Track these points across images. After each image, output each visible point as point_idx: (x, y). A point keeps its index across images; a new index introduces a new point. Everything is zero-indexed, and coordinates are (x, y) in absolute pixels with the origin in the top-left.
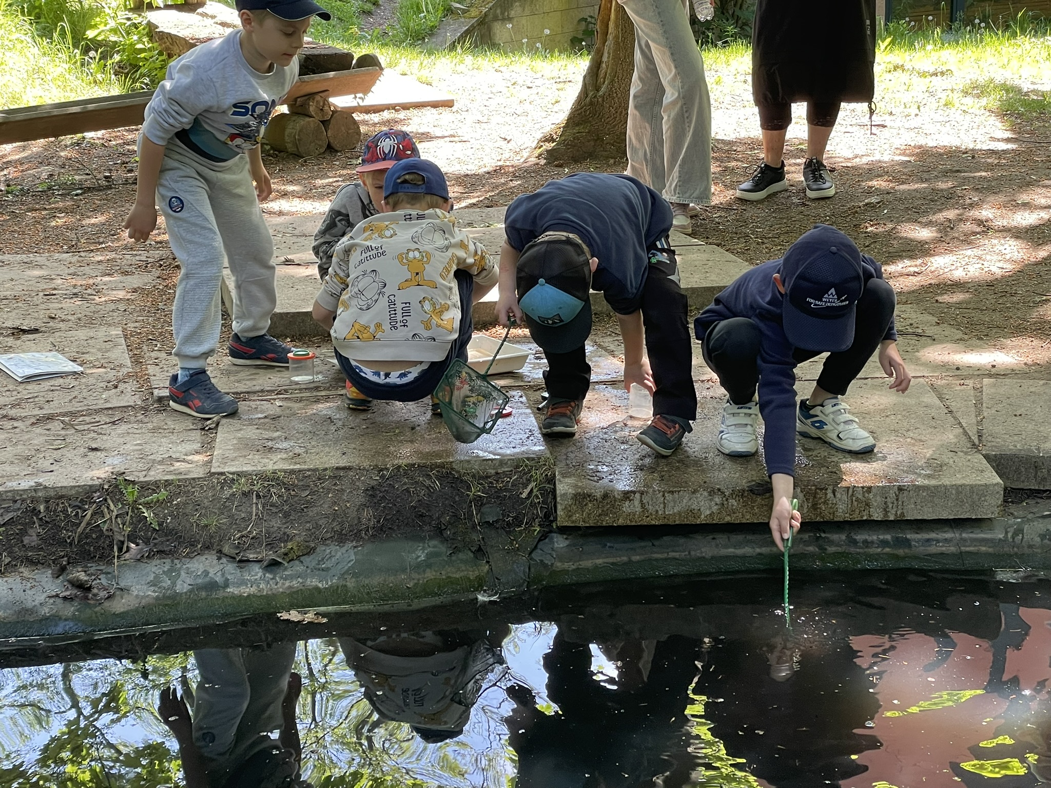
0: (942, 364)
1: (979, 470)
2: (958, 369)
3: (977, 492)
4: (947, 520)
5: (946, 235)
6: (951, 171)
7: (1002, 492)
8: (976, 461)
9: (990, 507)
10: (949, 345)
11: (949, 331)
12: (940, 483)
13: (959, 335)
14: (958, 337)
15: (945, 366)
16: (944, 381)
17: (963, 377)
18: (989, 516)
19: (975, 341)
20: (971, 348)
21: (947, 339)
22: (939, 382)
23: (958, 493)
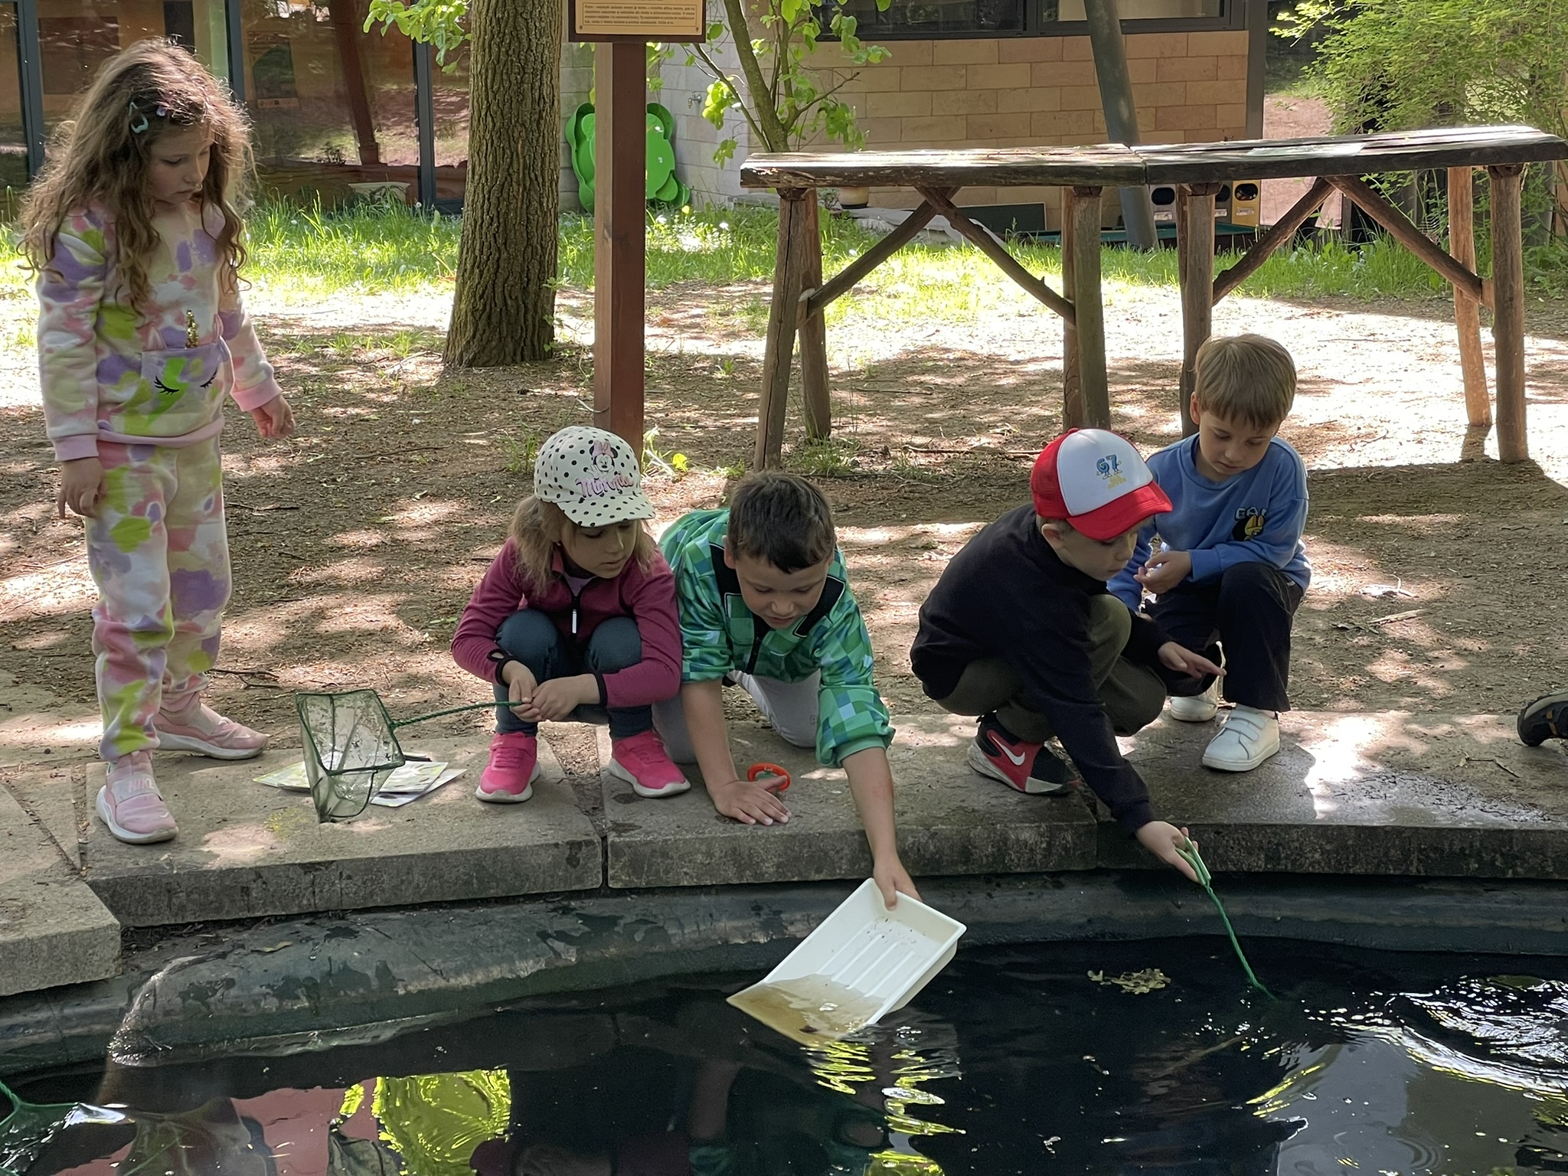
0: (23, 746)
1: (81, 908)
2: (48, 752)
3: (80, 942)
4: (39, 991)
5: (27, 544)
6: (31, 445)
7: (119, 938)
8: (78, 893)
9: (103, 963)
10: (34, 717)
11: (33, 693)
12: (22, 937)
13: (49, 697)
14: (47, 702)
15: (27, 750)
16: (27, 774)
17: (56, 764)
18: (103, 976)
19: (74, 706)
20: (68, 718)
21: (32, 706)
22: (20, 776)
23: (52, 948)
